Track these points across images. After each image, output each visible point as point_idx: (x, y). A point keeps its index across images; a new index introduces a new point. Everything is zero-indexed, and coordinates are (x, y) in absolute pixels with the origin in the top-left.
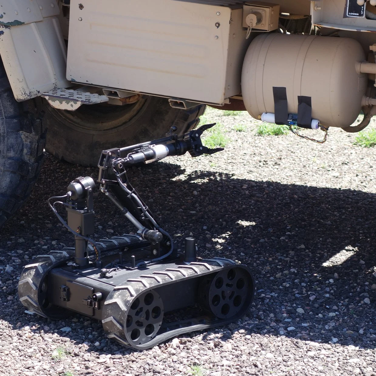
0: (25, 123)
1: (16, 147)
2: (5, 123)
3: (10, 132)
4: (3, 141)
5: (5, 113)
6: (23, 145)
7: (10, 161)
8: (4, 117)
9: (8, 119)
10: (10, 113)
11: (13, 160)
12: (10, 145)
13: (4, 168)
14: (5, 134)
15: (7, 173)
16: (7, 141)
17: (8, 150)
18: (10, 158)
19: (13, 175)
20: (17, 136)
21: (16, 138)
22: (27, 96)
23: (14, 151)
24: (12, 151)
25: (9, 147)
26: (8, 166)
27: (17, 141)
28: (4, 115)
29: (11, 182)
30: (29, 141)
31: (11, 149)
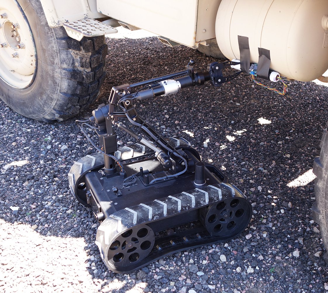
0: (72, 44)
1: (67, 61)
2: (56, 42)
3: (61, 49)
4: (57, 56)
5: (56, 35)
6: (73, 60)
7: (64, 71)
8: (55, 38)
9: (59, 39)
10: (60, 35)
11: (66, 70)
12: (62, 59)
13: (61, 76)
14: (58, 51)
15: (64, 79)
16: (60, 56)
17: (61, 63)
18: (64, 69)
19: (69, 81)
20: (67, 53)
21: (67, 54)
22: (56, 24)
23: (66, 64)
24: (65, 64)
25: (62, 61)
26: (64, 75)
27: (67, 56)
28: (55, 36)
29: (69, 85)
30: (79, 57)
31: (64, 62)
